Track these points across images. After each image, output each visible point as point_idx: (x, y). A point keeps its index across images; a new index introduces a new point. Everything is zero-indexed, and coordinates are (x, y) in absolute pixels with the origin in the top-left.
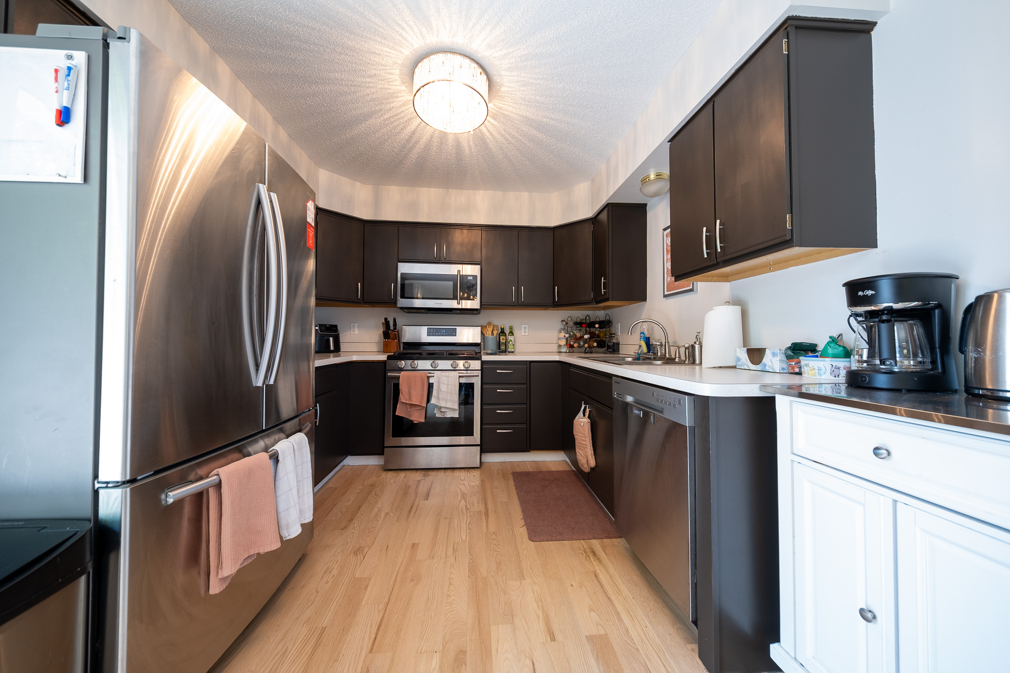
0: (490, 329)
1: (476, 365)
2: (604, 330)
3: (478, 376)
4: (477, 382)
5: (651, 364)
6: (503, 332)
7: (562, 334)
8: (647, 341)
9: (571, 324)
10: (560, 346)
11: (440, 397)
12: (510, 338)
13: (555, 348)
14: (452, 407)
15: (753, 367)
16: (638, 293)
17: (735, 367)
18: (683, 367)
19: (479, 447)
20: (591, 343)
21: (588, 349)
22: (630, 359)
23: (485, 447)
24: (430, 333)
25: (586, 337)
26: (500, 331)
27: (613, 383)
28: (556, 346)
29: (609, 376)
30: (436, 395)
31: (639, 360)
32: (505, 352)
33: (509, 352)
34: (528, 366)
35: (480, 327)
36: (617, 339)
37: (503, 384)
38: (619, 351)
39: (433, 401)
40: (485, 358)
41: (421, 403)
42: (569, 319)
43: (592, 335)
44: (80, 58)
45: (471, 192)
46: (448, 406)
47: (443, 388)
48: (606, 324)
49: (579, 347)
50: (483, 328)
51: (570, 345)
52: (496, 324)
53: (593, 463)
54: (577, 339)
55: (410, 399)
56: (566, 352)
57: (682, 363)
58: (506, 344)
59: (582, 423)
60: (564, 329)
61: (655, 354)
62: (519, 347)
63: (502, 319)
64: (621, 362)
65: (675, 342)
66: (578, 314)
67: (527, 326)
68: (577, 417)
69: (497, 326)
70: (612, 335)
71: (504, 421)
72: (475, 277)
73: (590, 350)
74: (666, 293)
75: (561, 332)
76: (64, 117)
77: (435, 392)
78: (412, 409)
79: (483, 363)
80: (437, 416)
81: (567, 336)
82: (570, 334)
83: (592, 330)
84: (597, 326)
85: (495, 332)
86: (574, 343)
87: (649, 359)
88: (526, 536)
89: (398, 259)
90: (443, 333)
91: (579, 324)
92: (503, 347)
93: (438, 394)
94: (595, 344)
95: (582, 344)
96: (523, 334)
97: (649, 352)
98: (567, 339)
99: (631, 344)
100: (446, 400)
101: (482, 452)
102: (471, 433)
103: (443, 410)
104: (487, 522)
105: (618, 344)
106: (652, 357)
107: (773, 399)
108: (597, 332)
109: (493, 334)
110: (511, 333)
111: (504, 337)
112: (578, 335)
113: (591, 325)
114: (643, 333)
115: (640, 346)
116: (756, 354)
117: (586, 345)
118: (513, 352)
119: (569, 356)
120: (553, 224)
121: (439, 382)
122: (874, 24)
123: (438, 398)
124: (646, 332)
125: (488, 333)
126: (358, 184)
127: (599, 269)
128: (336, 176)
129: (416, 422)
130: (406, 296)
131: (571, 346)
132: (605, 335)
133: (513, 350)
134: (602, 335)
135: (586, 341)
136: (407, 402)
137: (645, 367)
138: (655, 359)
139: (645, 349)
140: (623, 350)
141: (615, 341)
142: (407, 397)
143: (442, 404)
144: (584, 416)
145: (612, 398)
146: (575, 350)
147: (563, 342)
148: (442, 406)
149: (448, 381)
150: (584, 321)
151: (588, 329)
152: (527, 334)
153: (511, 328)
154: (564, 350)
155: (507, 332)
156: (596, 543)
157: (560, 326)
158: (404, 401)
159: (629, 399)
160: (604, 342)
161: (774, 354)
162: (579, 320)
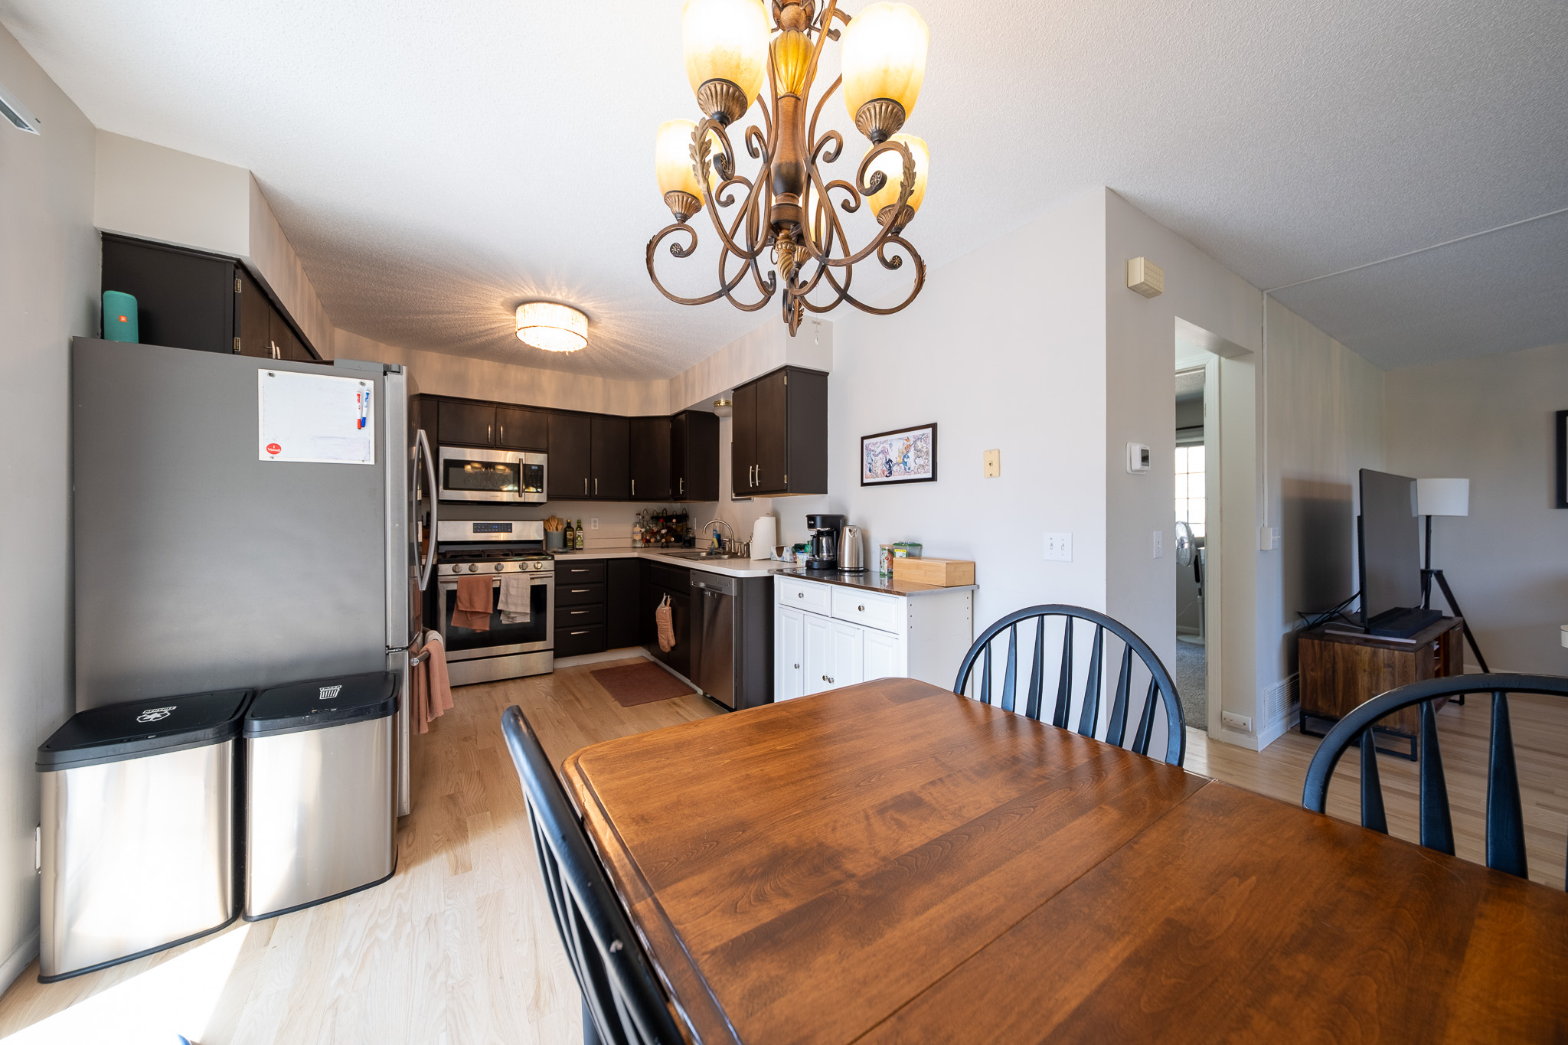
0: (554, 524)
1: (547, 565)
2: (681, 524)
3: (551, 577)
4: (551, 584)
5: (720, 558)
6: (569, 526)
7: (638, 529)
8: (719, 537)
9: (647, 518)
10: (634, 541)
11: (509, 601)
12: (578, 533)
13: (628, 543)
14: (523, 611)
15: (779, 559)
16: (711, 493)
17: (770, 559)
18: (742, 560)
19: (552, 652)
20: (668, 537)
21: (665, 544)
22: (704, 554)
23: (560, 652)
24: (477, 529)
25: (663, 531)
26: (565, 526)
27: (691, 575)
28: (630, 541)
29: (688, 569)
30: (504, 600)
31: (713, 555)
32: (574, 549)
33: (577, 549)
34: (606, 564)
35: (542, 522)
36: (693, 533)
37: (578, 585)
38: (694, 545)
39: (500, 607)
40: (558, 557)
41: (487, 608)
42: (645, 512)
43: (670, 529)
44: (370, 384)
45: (535, 370)
46: (519, 610)
47: (513, 591)
48: (683, 518)
49: (656, 541)
50: (546, 521)
51: (646, 539)
52: (560, 517)
53: (673, 642)
54: (654, 534)
55: (472, 604)
56: (642, 547)
57: (742, 557)
58: (574, 540)
59: (664, 612)
60: (639, 523)
61: (724, 548)
62: (587, 545)
63: (569, 512)
64: (697, 557)
65: (739, 539)
66: (655, 507)
67: (597, 519)
68: (659, 608)
69: (562, 520)
70: (688, 530)
71: (578, 622)
72: (541, 467)
73: (667, 545)
74: (734, 497)
75: (636, 526)
76: (362, 423)
77: (502, 597)
78: (473, 618)
79: (557, 563)
80: (503, 622)
81: (643, 530)
82: (646, 528)
83: (669, 524)
84: (674, 521)
85: (560, 527)
86: (651, 538)
87: (720, 553)
88: (619, 705)
89: (438, 441)
90: (496, 528)
91: (656, 518)
92: (570, 544)
93: (507, 599)
94: (673, 539)
95: (658, 538)
96: (593, 528)
97: (719, 547)
98: (643, 534)
99: (705, 540)
100: (516, 605)
101: (556, 656)
102: (543, 638)
103: (512, 615)
104: (581, 704)
105: (694, 538)
106: (722, 552)
107: (773, 577)
108: (674, 527)
109: (557, 529)
110: (580, 528)
111: (572, 533)
112: (655, 529)
113: (669, 518)
114: (715, 530)
115: (713, 542)
116: (780, 550)
117: (664, 540)
118: (581, 549)
119: (646, 552)
120: (629, 415)
121: (507, 586)
122: (828, 374)
123: (507, 603)
124: (718, 529)
125: (552, 529)
126: (382, 345)
127: (677, 470)
128: (355, 336)
129: (479, 631)
130: (450, 487)
131: (648, 541)
132: (682, 530)
133: (581, 547)
134: (679, 530)
135: (662, 536)
136: (468, 610)
137: (716, 561)
138: (724, 554)
139: (716, 545)
140: (698, 544)
141: (691, 535)
142: (468, 605)
143: (512, 609)
144: (666, 604)
145: (689, 586)
146: (650, 544)
147: (638, 537)
148: (512, 611)
149: (518, 584)
150: (661, 515)
151: (665, 523)
152: (597, 528)
153: (579, 522)
154: (639, 545)
155: (574, 526)
156: (676, 700)
157: (634, 519)
158: (464, 610)
159: (702, 585)
160: (681, 536)
161: (787, 551)
162: (655, 514)
